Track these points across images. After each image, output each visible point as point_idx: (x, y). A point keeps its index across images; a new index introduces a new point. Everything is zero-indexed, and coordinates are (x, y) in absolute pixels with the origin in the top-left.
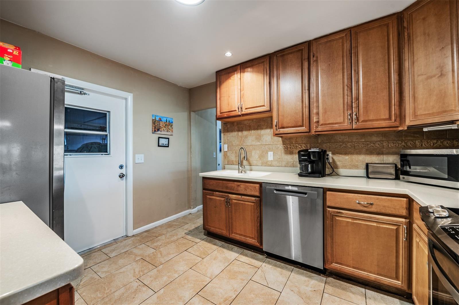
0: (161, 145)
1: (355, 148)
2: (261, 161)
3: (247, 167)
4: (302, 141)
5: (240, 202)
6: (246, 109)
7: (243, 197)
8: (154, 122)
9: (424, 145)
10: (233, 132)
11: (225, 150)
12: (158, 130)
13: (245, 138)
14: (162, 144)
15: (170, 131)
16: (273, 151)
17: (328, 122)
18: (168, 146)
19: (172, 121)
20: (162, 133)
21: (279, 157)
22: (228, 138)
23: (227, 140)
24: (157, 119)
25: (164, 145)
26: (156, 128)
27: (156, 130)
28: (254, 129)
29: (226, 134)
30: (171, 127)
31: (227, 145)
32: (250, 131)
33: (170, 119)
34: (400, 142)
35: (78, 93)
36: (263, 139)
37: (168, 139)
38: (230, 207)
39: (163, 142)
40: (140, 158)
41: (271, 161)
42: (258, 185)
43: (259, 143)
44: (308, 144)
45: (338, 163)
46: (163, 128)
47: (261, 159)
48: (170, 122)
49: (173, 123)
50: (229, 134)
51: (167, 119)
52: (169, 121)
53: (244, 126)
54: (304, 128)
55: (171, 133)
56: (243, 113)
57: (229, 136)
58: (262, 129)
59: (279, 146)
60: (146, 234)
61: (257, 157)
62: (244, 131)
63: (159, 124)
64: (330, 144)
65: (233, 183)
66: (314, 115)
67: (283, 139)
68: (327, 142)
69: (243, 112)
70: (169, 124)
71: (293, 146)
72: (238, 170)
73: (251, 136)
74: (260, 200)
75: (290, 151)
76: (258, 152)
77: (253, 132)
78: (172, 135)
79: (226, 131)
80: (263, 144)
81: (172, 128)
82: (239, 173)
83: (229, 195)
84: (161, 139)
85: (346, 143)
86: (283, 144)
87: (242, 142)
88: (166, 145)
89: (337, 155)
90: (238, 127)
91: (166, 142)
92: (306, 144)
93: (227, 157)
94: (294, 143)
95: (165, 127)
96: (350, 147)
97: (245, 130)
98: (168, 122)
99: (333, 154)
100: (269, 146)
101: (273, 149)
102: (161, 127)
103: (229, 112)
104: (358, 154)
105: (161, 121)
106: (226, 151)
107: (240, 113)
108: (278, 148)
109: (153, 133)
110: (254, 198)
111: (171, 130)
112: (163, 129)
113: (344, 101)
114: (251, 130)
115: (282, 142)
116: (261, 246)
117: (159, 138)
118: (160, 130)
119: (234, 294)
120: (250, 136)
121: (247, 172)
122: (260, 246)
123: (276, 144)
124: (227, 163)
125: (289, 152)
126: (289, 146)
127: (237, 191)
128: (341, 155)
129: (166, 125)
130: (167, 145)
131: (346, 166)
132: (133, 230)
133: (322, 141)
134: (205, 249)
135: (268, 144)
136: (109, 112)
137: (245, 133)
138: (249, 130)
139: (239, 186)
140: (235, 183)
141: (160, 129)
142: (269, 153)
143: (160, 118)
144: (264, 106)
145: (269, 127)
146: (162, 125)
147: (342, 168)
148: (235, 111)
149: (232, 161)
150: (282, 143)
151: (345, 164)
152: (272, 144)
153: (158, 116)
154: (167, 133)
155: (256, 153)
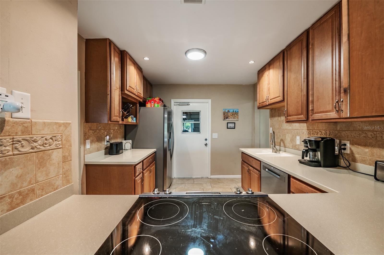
0: (229, 127)
1: (376, 139)
2: (292, 144)
5: (253, 173)
7: (254, 169)
8: (224, 113)
10: (276, 117)
11: (271, 132)
12: (227, 118)
13: (282, 123)
15: (236, 118)
18: (235, 128)
19: (238, 111)
20: (230, 120)
22: (273, 122)
23: (272, 124)
24: (227, 111)
26: (226, 117)
27: (226, 118)
29: (272, 118)
31: (272, 128)
33: (236, 110)
35: (187, 105)
37: (235, 123)
38: (249, 175)
39: (230, 125)
40: (215, 136)
41: (299, 145)
42: (259, 163)
43: (290, 128)
45: (357, 156)
46: (230, 116)
47: (292, 142)
48: (236, 112)
49: (239, 112)
51: (233, 111)
54: (303, 116)
55: (237, 119)
57: (274, 120)
59: (304, 131)
60: (217, 180)
61: (289, 140)
62: (282, 116)
63: (228, 114)
64: (348, 131)
65: (251, 158)
66: (310, 104)
67: (308, 125)
68: (346, 129)
69: (269, 102)
70: (235, 114)
74: (261, 174)
76: (290, 135)
78: (237, 120)
80: (293, 129)
81: (238, 116)
83: (250, 167)
84: (229, 124)
85: (366, 132)
88: (233, 128)
89: (355, 146)
90: (278, 113)
91: (232, 125)
95: (232, 116)
96: (371, 137)
98: (234, 112)
99: (352, 144)
100: (297, 130)
101: (300, 134)
103: (262, 102)
104: (381, 148)
105: (229, 112)
108: (303, 133)
109: (224, 120)
110: (258, 172)
111: (236, 117)
112: (231, 117)
117: (228, 123)
123: (302, 129)
128: (360, 147)
129: (233, 114)
131: (365, 161)
132: (211, 175)
133: (341, 128)
135: (296, 128)
136: (200, 111)
137: (283, 118)
139: (253, 161)
141: (228, 117)
142: (297, 137)
143: (228, 110)
144: (279, 96)
146: (230, 115)
147: (361, 163)
148: (265, 101)
150: (307, 129)
151: (364, 158)
152: (299, 128)
153: (227, 109)
154: (234, 120)
155: (288, 137)
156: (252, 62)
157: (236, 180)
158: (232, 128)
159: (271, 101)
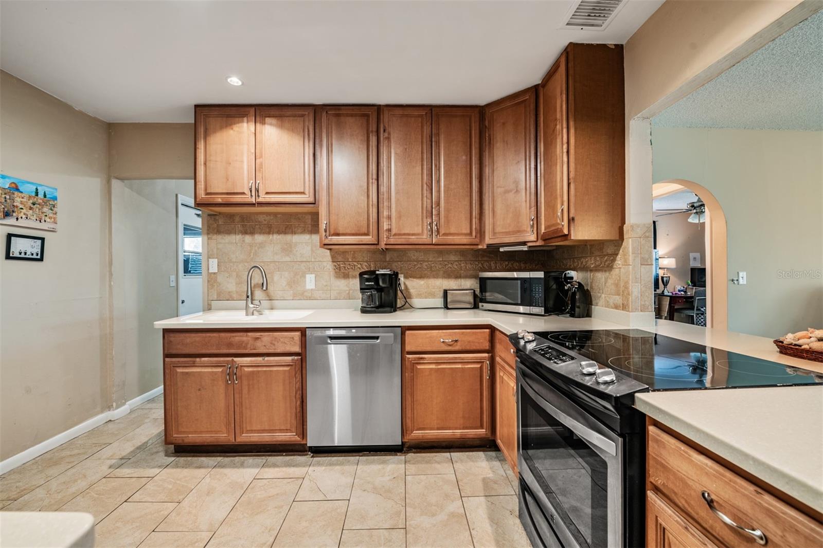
0: (17, 255)
1: (431, 269)
2: (292, 292)
3: (265, 303)
4: (363, 257)
5: (260, 369)
6: (267, 193)
7: (266, 358)
9: (498, 268)
10: (233, 235)
11: (211, 271)
12: (7, 215)
13: (258, 248)
14: (20, 253)
15: (48, 220)
16: (315, 273)
17: (403, 232)
18: (41, 259)
19: (55, 195)
20: (21, 222)
21: (325, 284)
23: (217, 249)
24: (6, 184)
25: (27, 256)
26: (1, 208)
27: (1, 215)
28: (279, 232)
29: (215, 237)
30: (51, 210)
31: (217, 260)
32: (271, 236)
33: (48, 191)
34: (477, 263)
36: (297, 251)
37: (43, 240)
38: (236, 382)
39: (24, 246)
41: (312, 290)
42: (298, 334)
43: (288, 259)
44: (371, 263)
45: (412, 291)
46: (24, 211)
47: (292, 287)
48: (48, 196)
49: (59, 199)
50: (223, 239)
51: (37, 189)
52: (45, 193)
53: (257, 225)
54: (371, 237)
56: (260, 200)
57: (223, 241)
58: (295, 233)
59: (325, 264)
61: (284, 284)
62: (257, 233)
63: (12, 199)
64: (402, 263)
65: (245, 334)
66: (385, 220)
67: (333, 254)
68: (398, 260)
69: (260, 198)
70: (45, 204)
71: (350, 265)
72: (245, 311)
73: (273, 245)
74: (302, 358)
75: (344, 273)
76: (286, 274)
77: (276, 237)
78: (53, 231)
79: (216, 230)
80: (295, 260)
81: (56, 214)
82: (247, 315)
83: (235, 359)
84: (18, 238)
85: (422, 262)
86: (333, 262)
87: (252, 256)
88: (35, 256)
89: (410, 279)
90: (243, 225)
91: (32, 247)
92: (369, 263)
93: (215, 284)
94: (350, 260)
95: (31, 208)
96: (426, 268)
97: (260, 233)
98: (41, 195)
99: (406, 277)
100: (308, 263)
101: (316, 269)
102: (17, 207)
103: (228, 194)
104: (435, 278)
105: (16, 193)
106: (214, 273)
107: (253, 200)
108: (324, 268)
110: (290, 358)
111: (50, 218)
112: (25, 214)
113: (422, 204)
114: (273, 233)
115: (330, 257)
116: (303, 438)
117: (10, 236)
118: (14, 214)
119: (271, 536)
120: (271, 244)
121: (263, 313)
122: (301, 440)
123: (321, 261)
124: (216, 297)
125: (342, 275)
126: (342, 264)
127: (254, 349)
128: (415, 280)
129: (34, 204)
130: (37, 255)
131: (421, 294)
133: (391, 258)
134: (178, 482)
135: (305, 260)
137: (259, 238)
138: (269, 233)
139: (257, 339)
140: (248, 334)
141: (13, 211)
142: (308, 276)
143: (14, 183)
144: (303, 193)
145: (308, 231)
146: (21, 203)
147: (416, 298)
148: (243, 193)
149: (229, 292)
150: (331, 260)
151: (420, 291)
152: (313, 260)
153: (9, 177)
154: (37, 225)
155: (281, 277)
156: (235, 81)
157: (64, 454)
158: (31, 257)
159: (266, 196)
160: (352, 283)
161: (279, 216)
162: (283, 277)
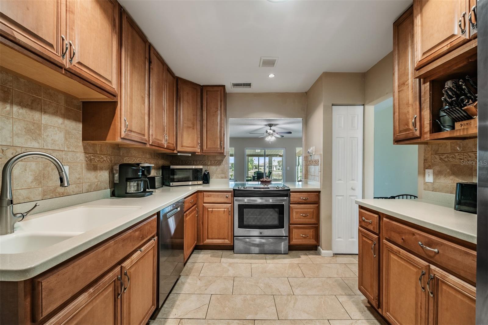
4: (107, 150)
16: (69, 164)
21: (78, 177)
28: (22, 104)
36: (48, 136)
47: (41, 182)
58: (45, 112)
59: (78, 155)
61: (30, 179)
67: (85, 145)
71: (98, 157)
75: (93, 165)
80: (45, 148)
86: (85, 153)
94: (98, 153)
100: (61, 153)
101: (69, 159)
108: (77, 159)
114: (12, 103)
115: (82, 148)
120: (7, 118)
125: (93, 166)
126: (92, 156)
135: (57, 148)
138: (5, 100)
145: (61, 114)
150: (83, 151)
152: (66, 149)
155: (26, 170)
160: (100, 174)
161: (22, 80)
162: (27, 169)
